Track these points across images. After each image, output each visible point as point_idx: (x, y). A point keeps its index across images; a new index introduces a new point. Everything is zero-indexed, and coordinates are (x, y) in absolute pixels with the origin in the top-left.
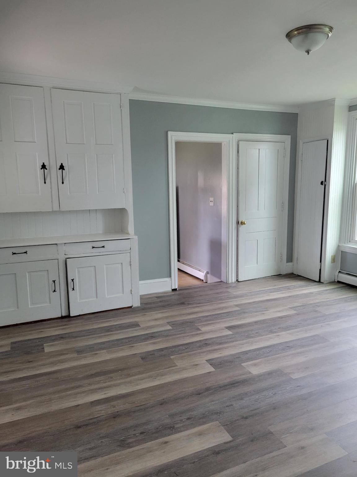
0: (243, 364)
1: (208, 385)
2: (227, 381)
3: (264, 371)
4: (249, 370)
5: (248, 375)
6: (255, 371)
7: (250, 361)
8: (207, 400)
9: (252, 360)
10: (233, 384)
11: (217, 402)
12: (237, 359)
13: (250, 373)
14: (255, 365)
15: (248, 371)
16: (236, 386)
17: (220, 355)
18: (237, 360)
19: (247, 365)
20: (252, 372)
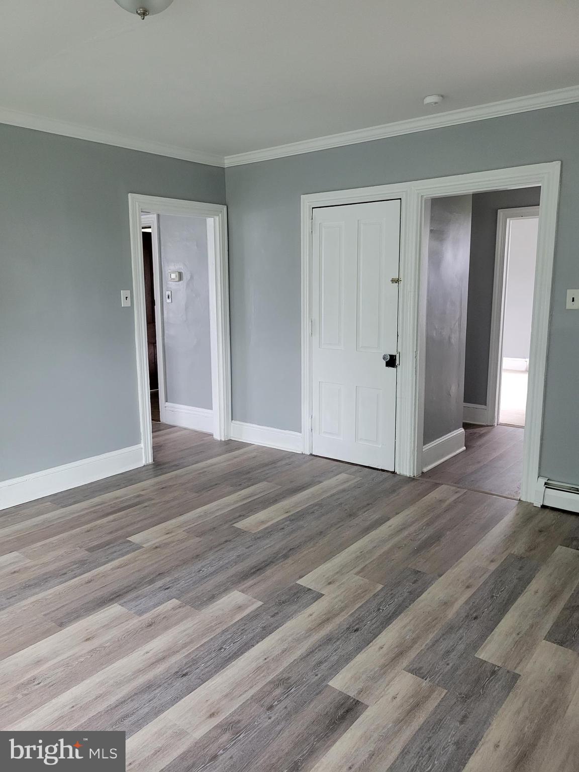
0: (260, 603)
1: (289, 561)
2: (269, 572)
3: (221, 600)
4: (246, 596)
5: (243, 587)
6: (235, 597)
7: (252, 612)
8: (278, 547)
9: (248, 615)
10: (258, 569)
11: (265, 547)
12: (276, 611)
13: (243, 591)
14: (240, 608)
15: (247, 594)
16: (253, 568)
17: (309, 610)
18: (273, 609)
19: (253, 603)
20: (240, 593)
